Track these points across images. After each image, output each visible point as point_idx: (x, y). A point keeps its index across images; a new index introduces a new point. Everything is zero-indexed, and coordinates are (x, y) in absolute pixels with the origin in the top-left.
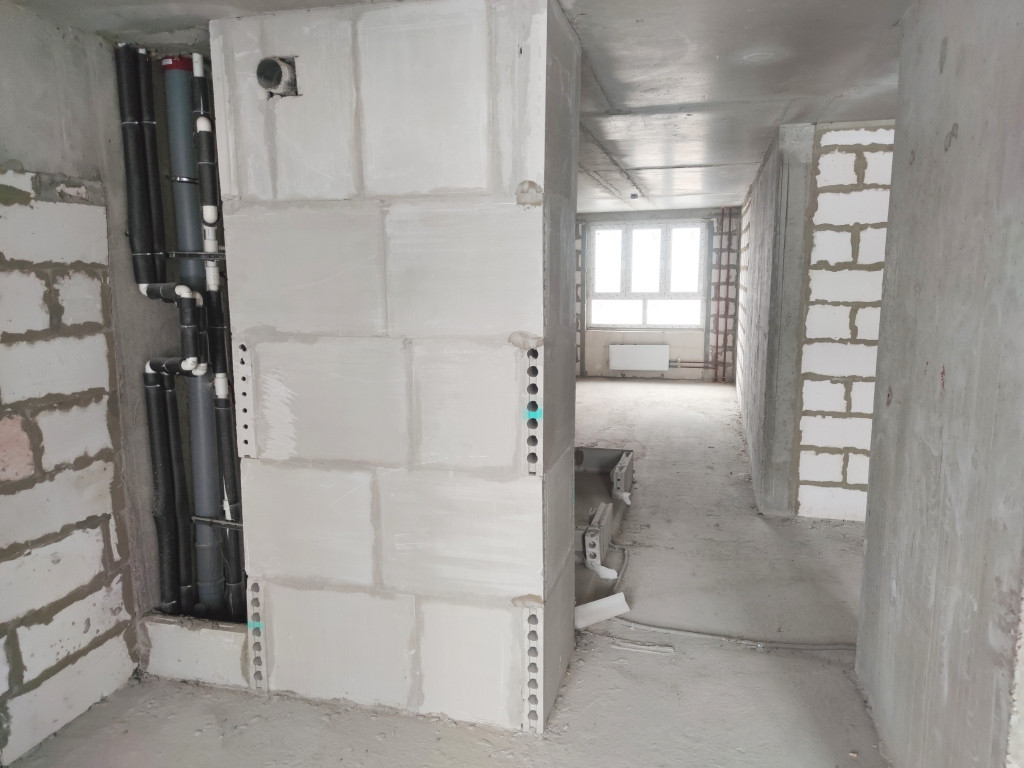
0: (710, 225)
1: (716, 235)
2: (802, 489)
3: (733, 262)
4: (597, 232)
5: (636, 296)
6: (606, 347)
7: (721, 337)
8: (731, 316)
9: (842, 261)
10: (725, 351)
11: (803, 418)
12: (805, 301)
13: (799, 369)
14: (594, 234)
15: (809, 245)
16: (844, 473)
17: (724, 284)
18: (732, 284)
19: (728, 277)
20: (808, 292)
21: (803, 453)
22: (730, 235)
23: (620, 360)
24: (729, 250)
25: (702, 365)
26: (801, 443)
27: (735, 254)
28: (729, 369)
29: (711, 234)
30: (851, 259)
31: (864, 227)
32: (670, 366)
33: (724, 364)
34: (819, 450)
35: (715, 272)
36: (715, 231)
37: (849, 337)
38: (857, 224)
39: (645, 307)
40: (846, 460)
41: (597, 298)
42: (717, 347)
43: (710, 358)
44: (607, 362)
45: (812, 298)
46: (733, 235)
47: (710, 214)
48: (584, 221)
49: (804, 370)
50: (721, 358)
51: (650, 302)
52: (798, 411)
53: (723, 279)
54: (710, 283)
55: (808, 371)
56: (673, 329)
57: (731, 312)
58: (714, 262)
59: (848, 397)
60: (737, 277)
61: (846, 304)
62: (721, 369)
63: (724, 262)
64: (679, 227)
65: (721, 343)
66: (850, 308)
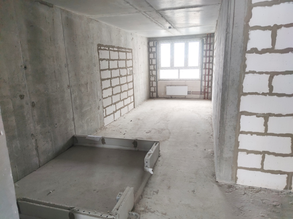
0: (203, 41)
1: (205, 44)
2: (239, 171)
3: (211, 55)
4: (161, 44)
5: (176, 68)
6: (165, 87)
7: (207, 83)
8: (211, 75)
9: (265, 47)
10: (208, 88)
11: (240, 135)
12: (243, 71)
13: (238, 109)
14: (160, 45)
15: (246, 39)
16: (262, 164)
17: (208, 63)
18: (211, 63)
19: (209, 60)
20: (245, 66)
21: (239, 153)
22: (210, 44)
23: (170, 91)
24: (210, 50)
25: (200, 93)
26: (239, 148)
27: (212, 51)
28: (209, 94)
29: (203, 44)
30: (271, 47)
31: (280, 27)
32: (188, 94)
33: (208, 93)
34: (249, 152)
35: (204, 59)
36: (205, 43)
37: (268, 92)
38: (275, 25)
39: (179, 72)
40: (263, 158)
41: (162, 69)
42: (205, 86)
43: (203, 91)
44: (166, 93)
45: (247, 70)
46: (211, 44)
47: (203, 37)
48: (156, 40)
49: (241, 110)
50: (206, 91)
51: (181, 70)
52: (237, 131)
53: (208, 61)
54: (202, 63)
55: (243, 110)
56: (189, 80)
57: (210, 73)
58: (204, 55)
59: (266, 125)
60: (213, 60)
61: (267, 73)
62: (206, 94)
63: (208, 55)
64: (191, 42)
65: (206, 85)
66: (269, 75)
